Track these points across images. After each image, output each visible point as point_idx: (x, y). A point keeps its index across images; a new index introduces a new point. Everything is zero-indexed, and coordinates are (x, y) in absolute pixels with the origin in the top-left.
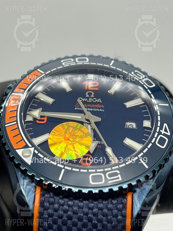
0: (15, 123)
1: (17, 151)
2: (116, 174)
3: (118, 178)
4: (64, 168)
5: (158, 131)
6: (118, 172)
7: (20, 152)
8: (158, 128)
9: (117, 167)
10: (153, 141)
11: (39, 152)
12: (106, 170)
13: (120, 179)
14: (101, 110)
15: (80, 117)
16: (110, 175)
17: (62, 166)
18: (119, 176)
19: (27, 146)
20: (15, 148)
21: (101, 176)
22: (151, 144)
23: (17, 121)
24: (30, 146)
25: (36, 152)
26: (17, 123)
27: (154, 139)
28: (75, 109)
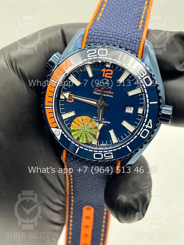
0: (51, 107)
1: (52, 128)
2: (111, 155)
3: (111, 157)
4: (79, 147)
5: (143, 126)
6: (112, 153)
7: (54, 130)
8: (144, 124)
9: (112, 151)
10: (138, 134)
11: (65, 133)
12: (104, 152)
13: (113, 157)
14: (111, 96)
15: (95, 103)
16: (106, 155)
17: (78, 146)
18: (112, 156)
19: (57, 127)
20: (51, 126)
21: (101, 155)
22: (136, 136)
23: (52, 106)
24: (60, 128)
25: (63, 133)
26: (52, 108)
27: (140, 132)
28: (94, 93)
